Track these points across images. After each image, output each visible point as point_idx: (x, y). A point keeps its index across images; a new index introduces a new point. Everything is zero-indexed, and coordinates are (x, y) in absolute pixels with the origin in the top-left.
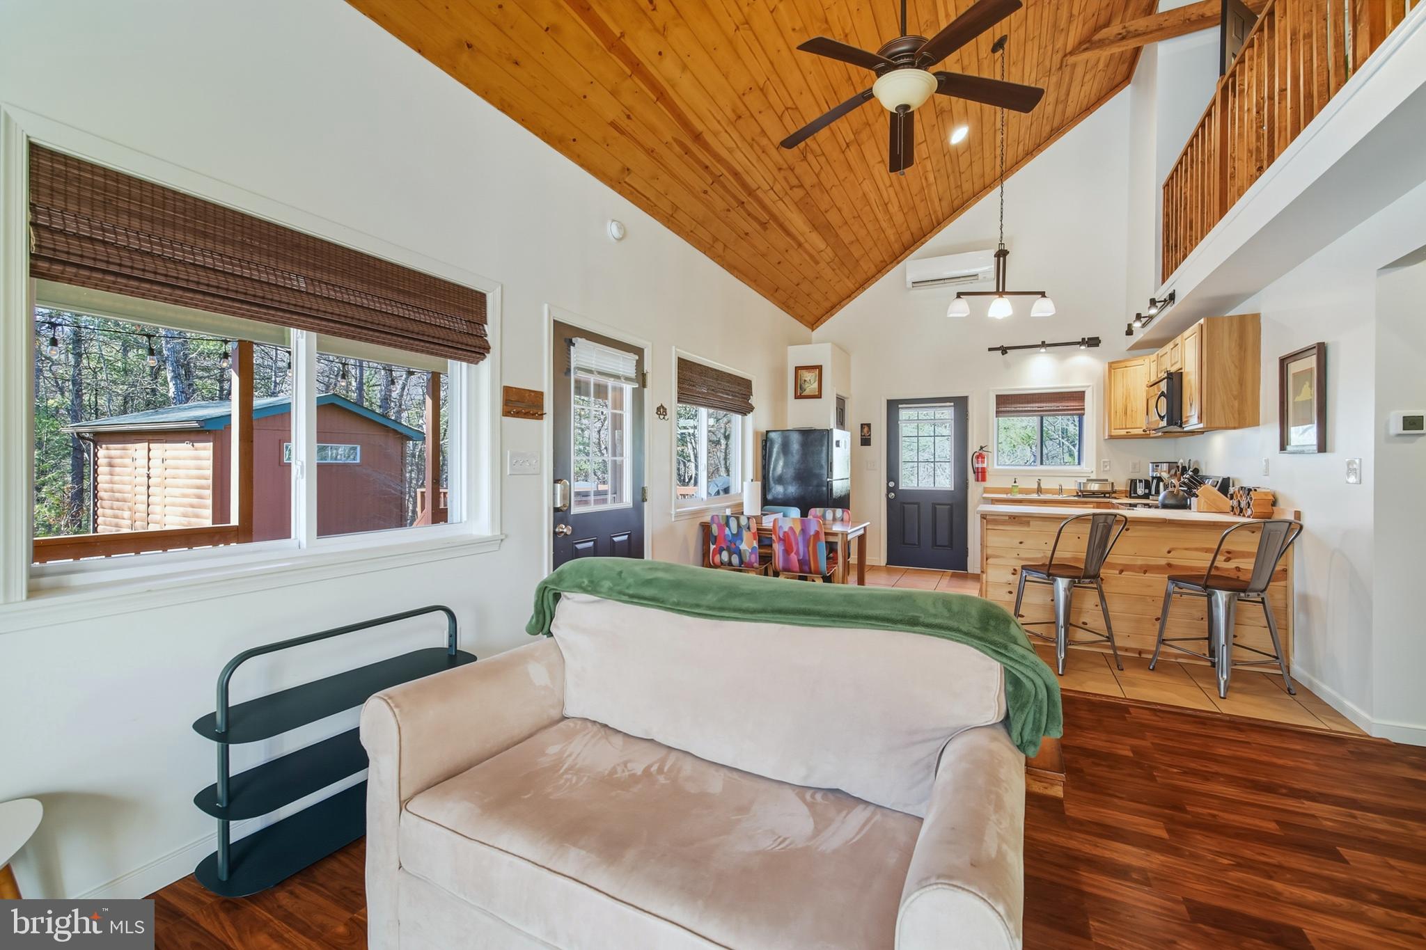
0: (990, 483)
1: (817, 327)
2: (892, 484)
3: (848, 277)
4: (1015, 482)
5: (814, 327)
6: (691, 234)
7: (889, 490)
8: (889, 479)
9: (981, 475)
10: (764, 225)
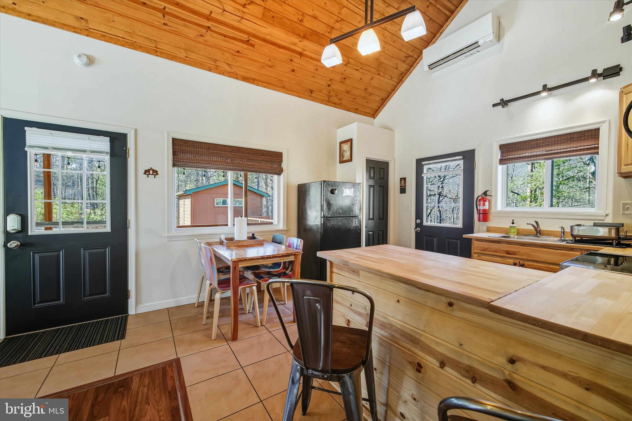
0: (492, 223)
1: (377, 116)
2: (418, 221)
3: (379, 74)
4: (513, 223)
5: (375, 116)
6: (187, 58)
7: (417, 225)
8: (417, 218)
9: (485, 216)
10: (247, 42)
